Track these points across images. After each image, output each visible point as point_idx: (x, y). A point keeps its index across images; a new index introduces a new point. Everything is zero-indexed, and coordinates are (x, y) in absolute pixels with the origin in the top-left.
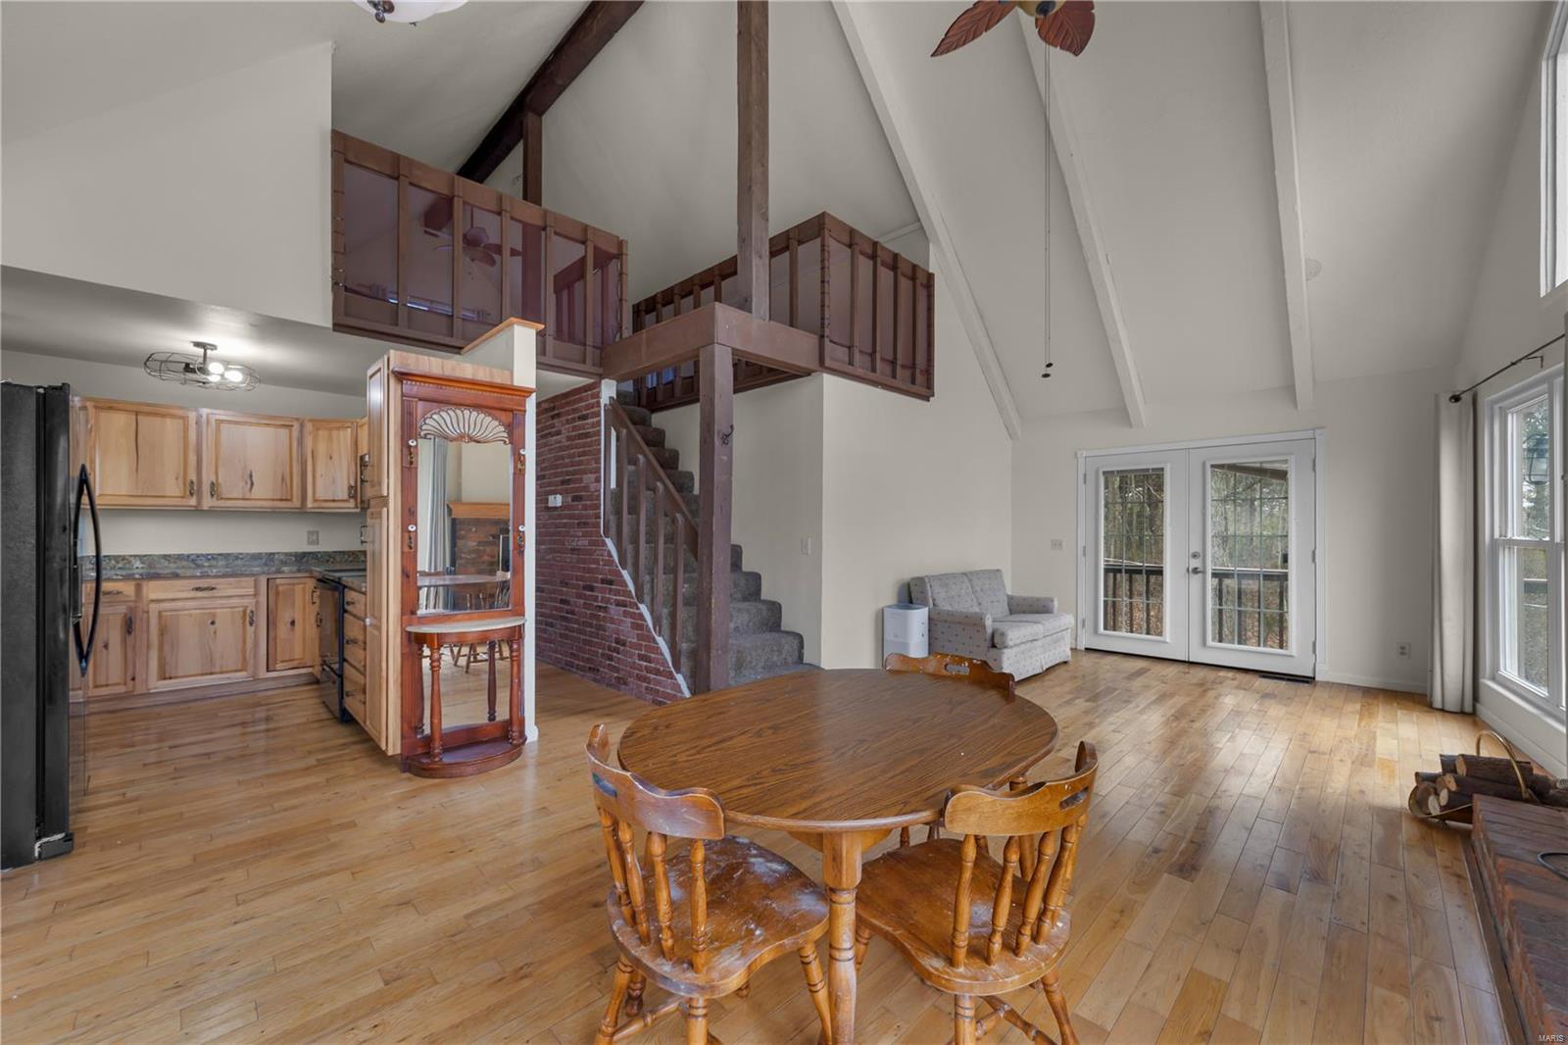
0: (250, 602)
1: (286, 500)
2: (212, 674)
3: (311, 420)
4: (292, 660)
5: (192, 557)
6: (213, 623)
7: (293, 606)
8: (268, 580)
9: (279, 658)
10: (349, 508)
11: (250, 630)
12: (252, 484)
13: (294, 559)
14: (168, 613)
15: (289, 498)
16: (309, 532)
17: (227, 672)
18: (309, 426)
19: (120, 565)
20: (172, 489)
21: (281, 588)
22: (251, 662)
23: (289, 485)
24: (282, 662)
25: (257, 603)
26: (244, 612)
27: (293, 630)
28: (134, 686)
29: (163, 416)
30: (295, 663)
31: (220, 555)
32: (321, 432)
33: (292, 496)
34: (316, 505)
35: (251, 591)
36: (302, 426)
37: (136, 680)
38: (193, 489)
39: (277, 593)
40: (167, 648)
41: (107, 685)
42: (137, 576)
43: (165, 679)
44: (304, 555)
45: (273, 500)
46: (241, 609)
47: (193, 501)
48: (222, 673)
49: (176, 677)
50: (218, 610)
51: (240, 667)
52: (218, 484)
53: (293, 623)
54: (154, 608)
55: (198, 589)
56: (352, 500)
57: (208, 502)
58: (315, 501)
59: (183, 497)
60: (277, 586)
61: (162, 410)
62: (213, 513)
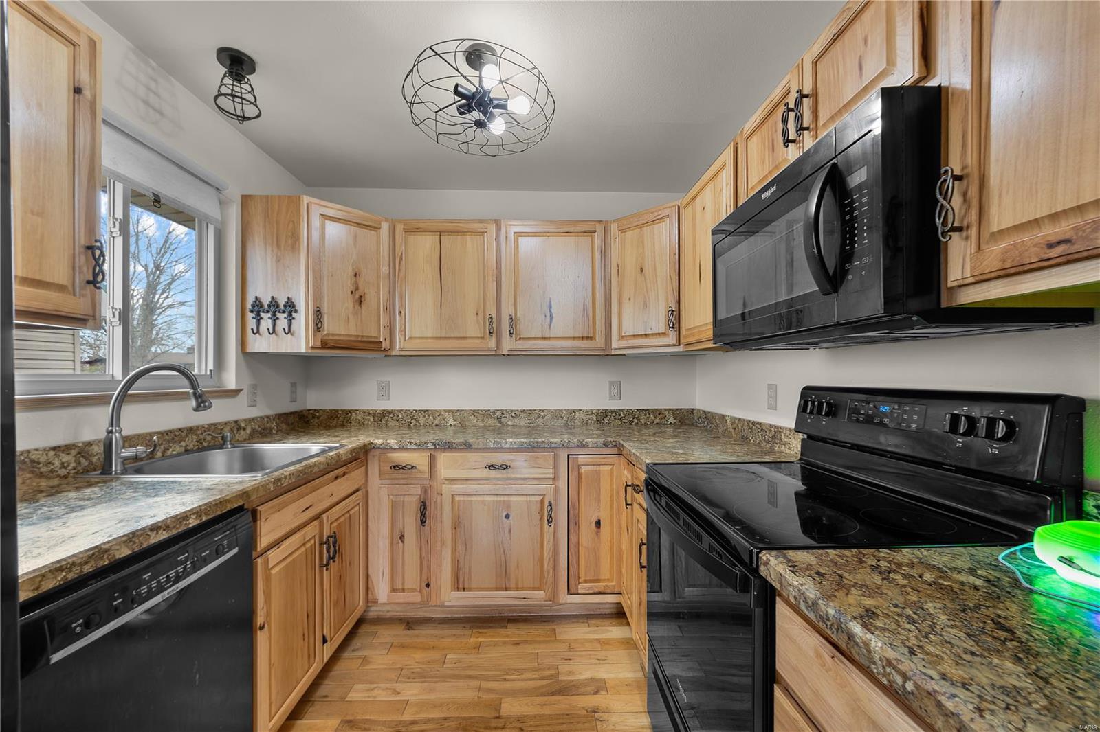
0: (547, 489)
1: (588, 338)
2: (506, 589)
3: (614, 221)
4: (598, 581)
5: (498, 413)
6: (507, 517)
7: (598, 499)
8: (568, 455)
9: (583, 578)
10: (668, 346)
11: (548, 531)
12: (551, 317)
13: (595, 419)
14: (462, 498)
15: (591, 335)
16: (612, 384)
17: (523, 589)
18: (614, 229)
19: (437, 422)
20: (473, 328)
21: (583, 469)
22: (550, 579)
23: (591, 315)
24: (586, 581)
25: (556, 490)
26: (542, 502)
27: (597, 534)
28: (430, 595)
29: (464, 233)
30: (600, 586)
31: (523, 411)
32: (629, 234)
33: (594, 333)
34: (624, 343)
35: (549, 472)
36: (605, 230)
37: (432, 586)
38: (493, 329)
39: (580, 476)
40: (460, 547)
41: (403, 590)
42: (430, 446)
43: (458, 589)
44: (606, 413)
45: (574, 338)
46: (539, 498)
47: (492, 344)
48: (517, 589)
49: (470, 590)
50: (514, 498)
51: (537, 585)
52: (516, 319)
53: (598, 523)
54: (446, 489)
55: (491, 467)
56: (672, 334)
57: (508, 345)
58: (622, 337)
59: (482, 338)
60: (579, 467)
61: (463, 226)
62: (512, 358)
